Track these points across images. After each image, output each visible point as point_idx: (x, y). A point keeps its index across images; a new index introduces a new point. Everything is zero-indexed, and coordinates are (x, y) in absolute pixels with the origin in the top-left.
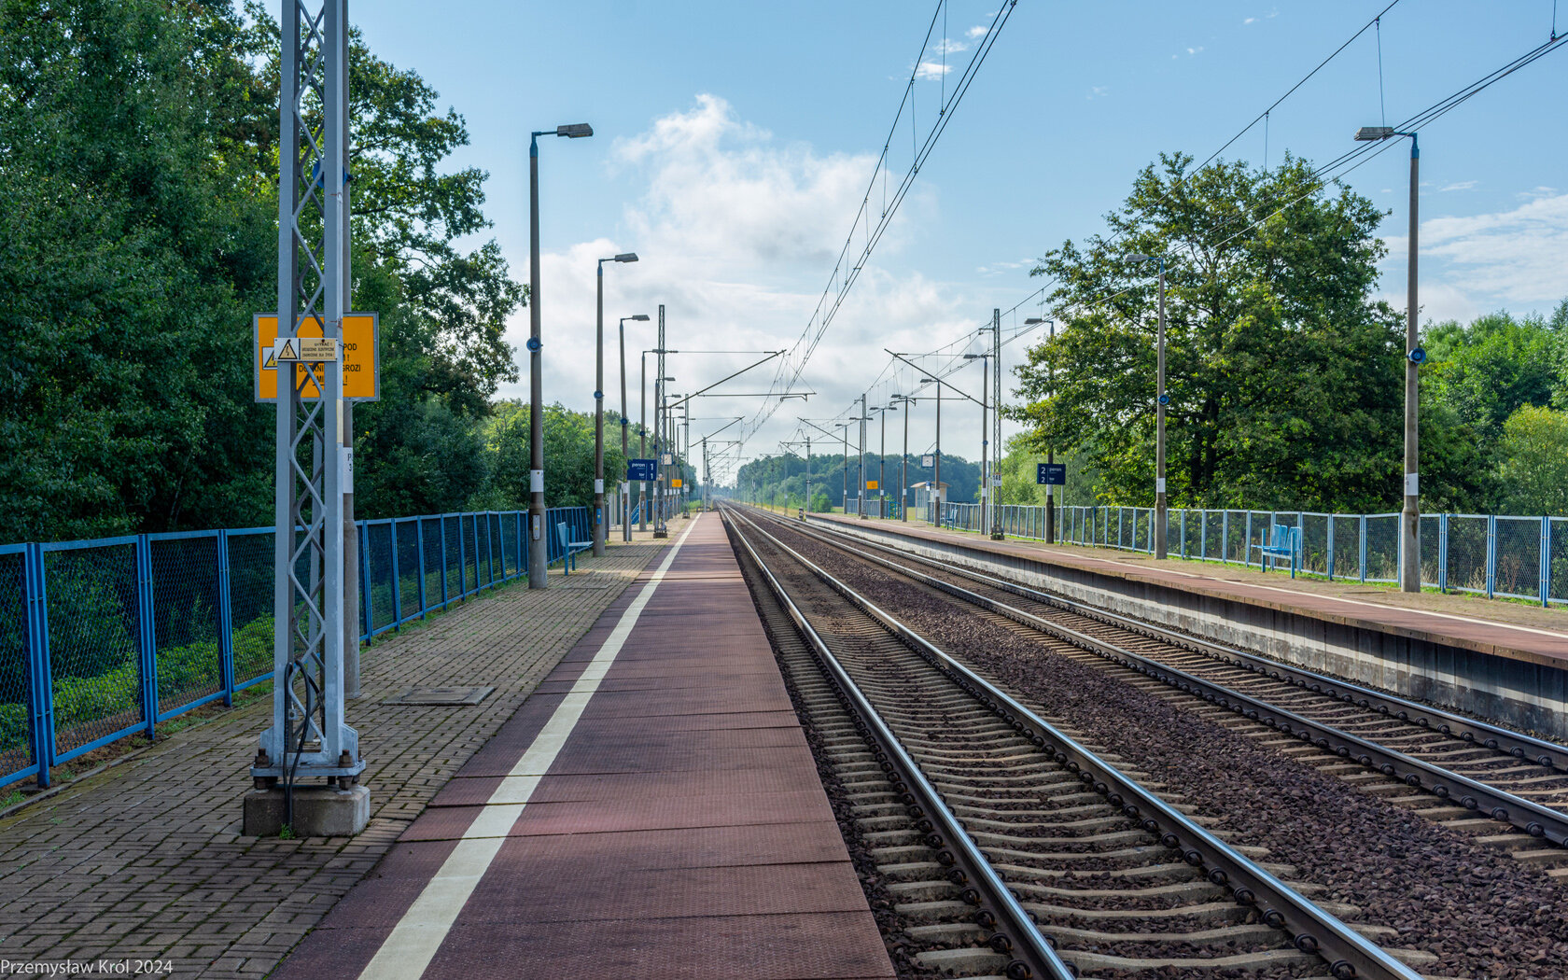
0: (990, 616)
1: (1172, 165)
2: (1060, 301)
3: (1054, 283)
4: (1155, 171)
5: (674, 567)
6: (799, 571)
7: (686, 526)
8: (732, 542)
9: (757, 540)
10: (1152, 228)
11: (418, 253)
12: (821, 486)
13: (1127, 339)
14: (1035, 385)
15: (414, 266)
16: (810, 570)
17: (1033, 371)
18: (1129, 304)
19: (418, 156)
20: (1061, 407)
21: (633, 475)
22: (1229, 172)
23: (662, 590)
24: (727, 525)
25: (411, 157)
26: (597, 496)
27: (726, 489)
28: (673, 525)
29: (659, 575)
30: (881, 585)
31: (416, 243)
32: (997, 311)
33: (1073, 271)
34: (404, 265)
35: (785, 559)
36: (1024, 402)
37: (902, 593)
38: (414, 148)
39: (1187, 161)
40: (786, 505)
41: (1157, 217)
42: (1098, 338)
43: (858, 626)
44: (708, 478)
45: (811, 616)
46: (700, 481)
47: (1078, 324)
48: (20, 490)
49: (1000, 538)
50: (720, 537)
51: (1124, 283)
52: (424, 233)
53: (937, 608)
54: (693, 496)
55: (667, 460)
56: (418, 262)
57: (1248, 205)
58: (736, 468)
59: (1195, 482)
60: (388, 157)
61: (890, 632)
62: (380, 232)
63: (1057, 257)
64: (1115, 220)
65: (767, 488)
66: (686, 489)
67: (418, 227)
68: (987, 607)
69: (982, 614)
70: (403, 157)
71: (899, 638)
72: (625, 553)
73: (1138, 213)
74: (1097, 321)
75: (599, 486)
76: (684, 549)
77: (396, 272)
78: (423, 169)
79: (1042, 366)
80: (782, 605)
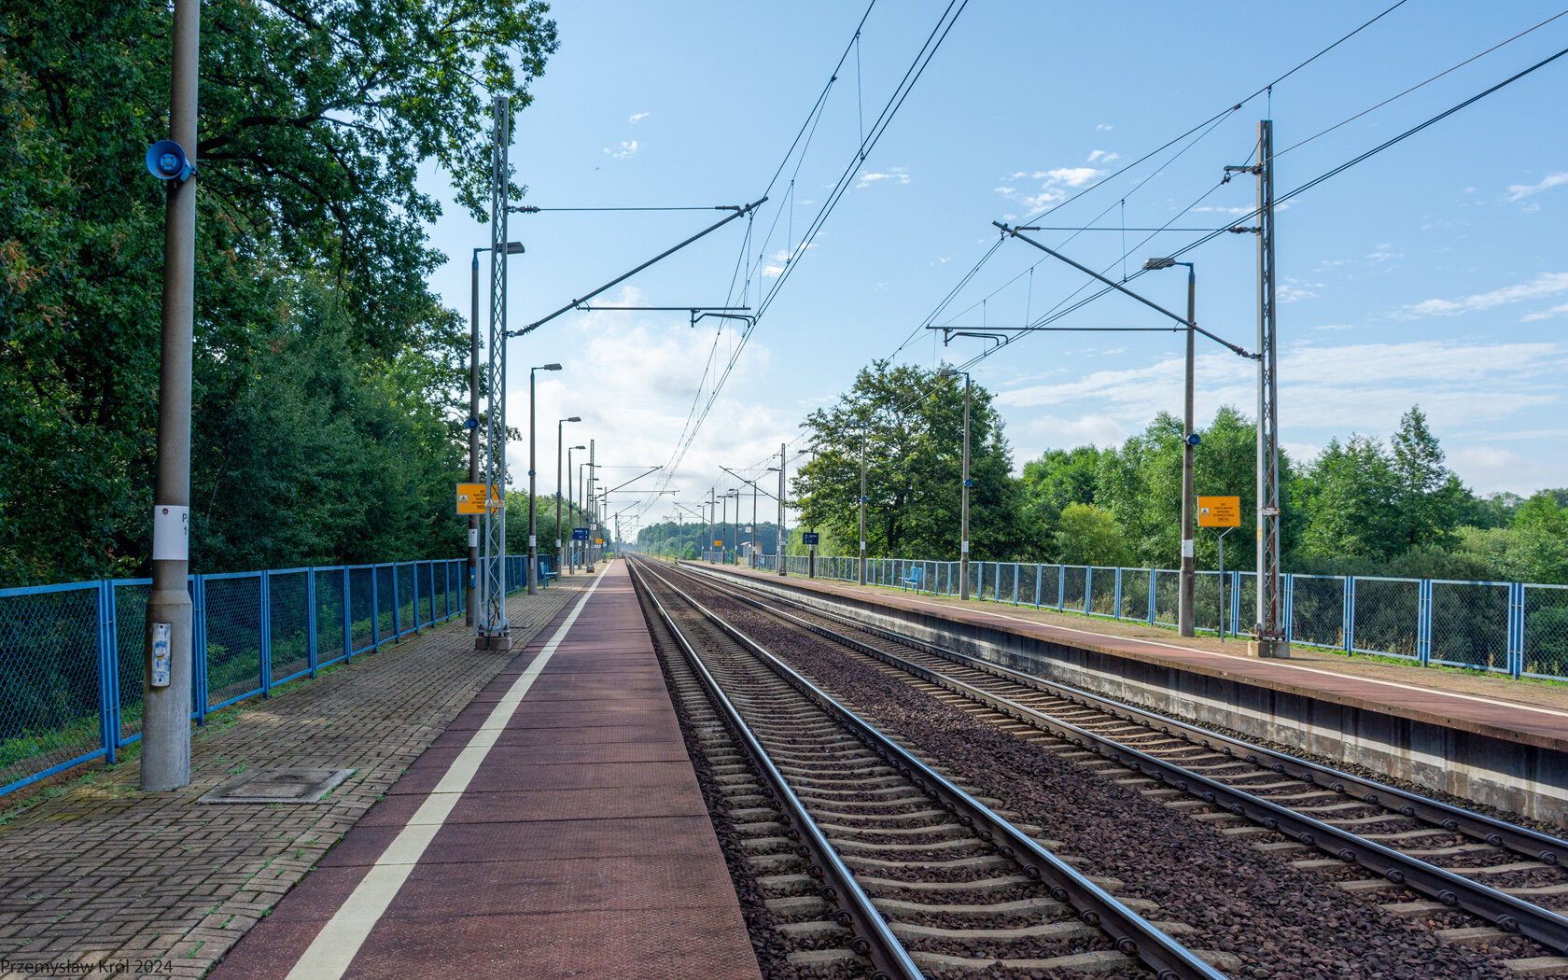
0: (761, 612)
1: (879, 366)
2: (815, 441)
3: (813, 431)
4: (868, 370)
5: (599, 586)
6: (668, 591)
7: (604, 567)
8: (631, 576)
9: (647, 576)
10: (867, 401)
11: (454, 409)
12: (692, 543)
13: (850, 464)
14: (801, 489)
15: (452, 417)
16: (674, 591)
17: (800, 481)
18: (853, 444)
19: (455, 354)
20: (814, 502)
21: (576, 537)
22: (911, 370)
23: (593, 595)
24: (629, 567)
25: (451, 355)
26: (558, 549)
27: (630, 544)
28: (598, 566)
29: (592, 589)
30: (711, 598)
31: (453, 404)
32: (783, 445)
33: (823, 424)
34: (446, 416)
35: (662, 586)
36: (795, 498)
37: (718, 602)
38: (453, 349)
39: (887, 364)
40: (667, 555)
41: (870, 395)
42: (835, 463)
43: (693, 615)
44: (618, 538)
45: (670, 611)
46: (613, 539)
47: (824, 456)
48: (295, 543)
49: (784, 575)
50: (625, 573)
51: (851, 432)
52: (458, 398)
53: (736, 607)
54: (608, 548)
55: (594, 527)
56: (454, 415)
57: (920, 389)
58: (636, 532)
59: (890, 544)
60: (438, 355)
61: (707, 617)
62: (433, 397)
63: (814, 417)
64: (845, 398)
65: (656, 544)
66: (605, 545)
67: (454, 394)
68: (761, 608)
69: (756, 611)
70: (446, 355)
71: (710, 620)
72: (570, 580)
73: (859, 393)
74: (833, 453)
75: (559, 543)
76: (604, 578)
77: (441, 419)
78: (458, 362)
79: (805, 478)
80: (654, 605)
